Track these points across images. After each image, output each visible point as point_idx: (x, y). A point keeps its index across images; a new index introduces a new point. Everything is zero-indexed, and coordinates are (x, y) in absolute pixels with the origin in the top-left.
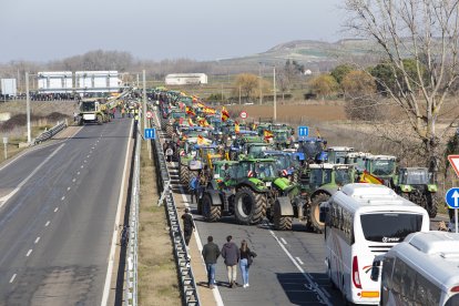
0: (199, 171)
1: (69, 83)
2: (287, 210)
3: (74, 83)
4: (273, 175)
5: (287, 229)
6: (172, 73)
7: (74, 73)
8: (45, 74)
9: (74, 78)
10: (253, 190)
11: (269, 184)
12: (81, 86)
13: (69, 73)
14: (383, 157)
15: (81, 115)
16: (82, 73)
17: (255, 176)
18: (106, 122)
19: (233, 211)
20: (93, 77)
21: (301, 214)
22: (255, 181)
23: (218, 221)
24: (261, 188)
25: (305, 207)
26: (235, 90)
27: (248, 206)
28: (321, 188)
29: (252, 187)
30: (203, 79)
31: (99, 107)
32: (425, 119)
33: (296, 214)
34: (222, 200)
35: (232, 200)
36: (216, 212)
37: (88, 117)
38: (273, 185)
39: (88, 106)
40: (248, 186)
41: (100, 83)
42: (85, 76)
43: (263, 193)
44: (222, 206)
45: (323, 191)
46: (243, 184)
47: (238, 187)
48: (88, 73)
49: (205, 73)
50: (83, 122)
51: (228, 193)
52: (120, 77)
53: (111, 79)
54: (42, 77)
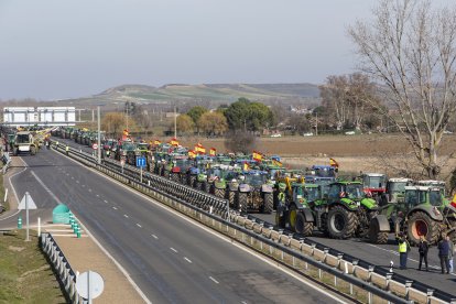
0: (248, 193)
1: (32, 118)
2: (384, 227)
4: (360, 196)
5: (383, 243)
7: (36, 108)
8: (11, 109)
9: (36, 113)
10: (346, 208)
11: (358, 204)
13: (32, 109)
15: (17, 146)
16: (42, 109)
17: (347, 197)
19: (326, 227)
20: (53, 112)
21: (397, 230)
22: (348, 201)
24: (353, 207)
25: (401, 224)
27: (341, 222)
28: (418, 207)
29: (345, 206)
31: (33, 140)
32: (428, 150)
33: (392, 230)
34: (315, 217)
35: (325, 218)
36: (308, 227)
37: (23, 148)
38: (362, 204)
40: (341, 205)
42: (46, 112)
43: (355, 211)
44: (315, 222)
45: (420, 210)
46: (335, 203)
47: (331, 206)
48: (50, 109)
50: (19, 153)
51: (321, 211)
52: (76, 112)
53: (69, 115)
54: (7, 112)
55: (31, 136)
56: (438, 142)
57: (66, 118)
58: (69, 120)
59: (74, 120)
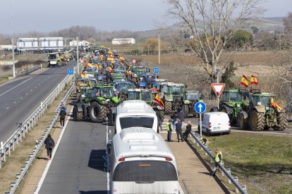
1: (36, 44)
3: (39, 45)
4: (111, 95)
6: (116, 38)
7: (38, 38)
8: (23, 39)
9: (38, 41)
11: (108, 100)
12: (43, 46)
13: (36, 39)
14: (177, 85)
15: (49, 61)
16: (43, 39)
17: (101, 96)
18: (63, 65)
19: (89, 115)
20: (49, 41)
22: (101, 98)
23: (81, 120)
24: (103, 102)
26: (146, 48)
27: (97, 112)
29: (99, 102)
30: (132, 41)
31: (59, 58)
32: (211, 63)
34: (83, 109)
35: (89, 109)
36: (80, 115)
37: (52, 63)
38: (111, 101)
39: (53, 57)
40: (97, 101)
41: (53, 44)
42: (45, 40)
43: (105, 105)
44: (83, 112)
46: (94, 100)
47: (91, 102)
48: (47, 38)
49: (134, 38)
50: (50, 65)
51: (86, 105)
52: (64, 41)
53: (59, 42)
54: (21, 41)
55: (57, 55)
56: (217, 58)
57: (57, 44)
58: (59, 45)
59: (62, 45)
